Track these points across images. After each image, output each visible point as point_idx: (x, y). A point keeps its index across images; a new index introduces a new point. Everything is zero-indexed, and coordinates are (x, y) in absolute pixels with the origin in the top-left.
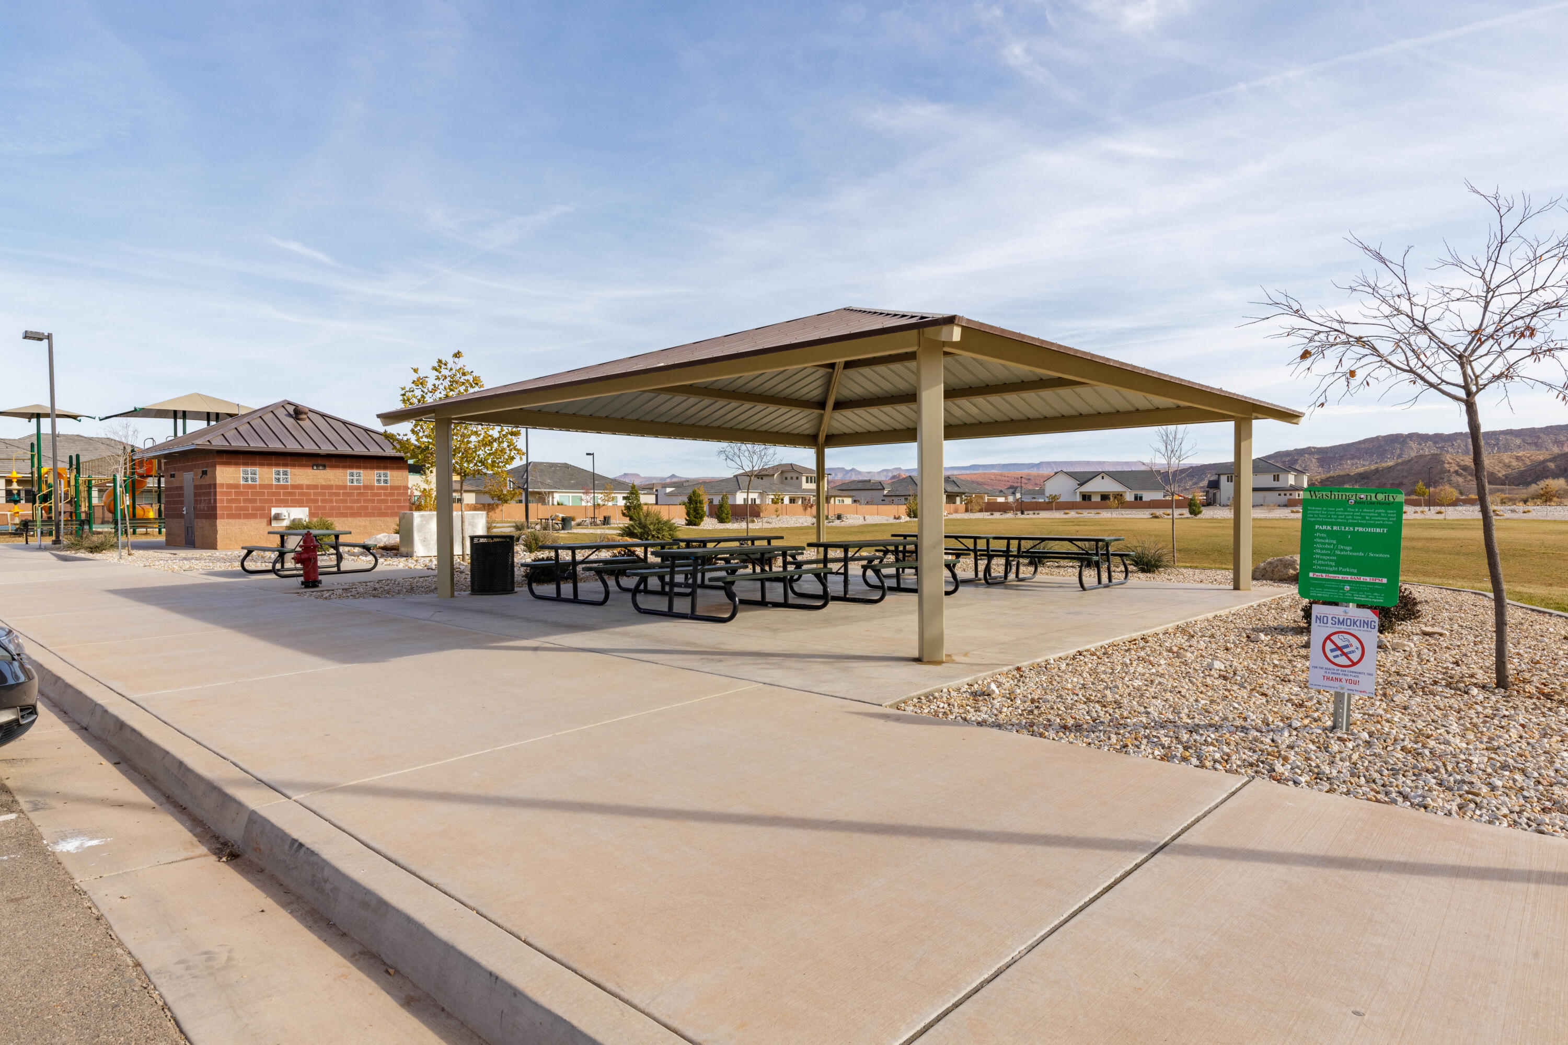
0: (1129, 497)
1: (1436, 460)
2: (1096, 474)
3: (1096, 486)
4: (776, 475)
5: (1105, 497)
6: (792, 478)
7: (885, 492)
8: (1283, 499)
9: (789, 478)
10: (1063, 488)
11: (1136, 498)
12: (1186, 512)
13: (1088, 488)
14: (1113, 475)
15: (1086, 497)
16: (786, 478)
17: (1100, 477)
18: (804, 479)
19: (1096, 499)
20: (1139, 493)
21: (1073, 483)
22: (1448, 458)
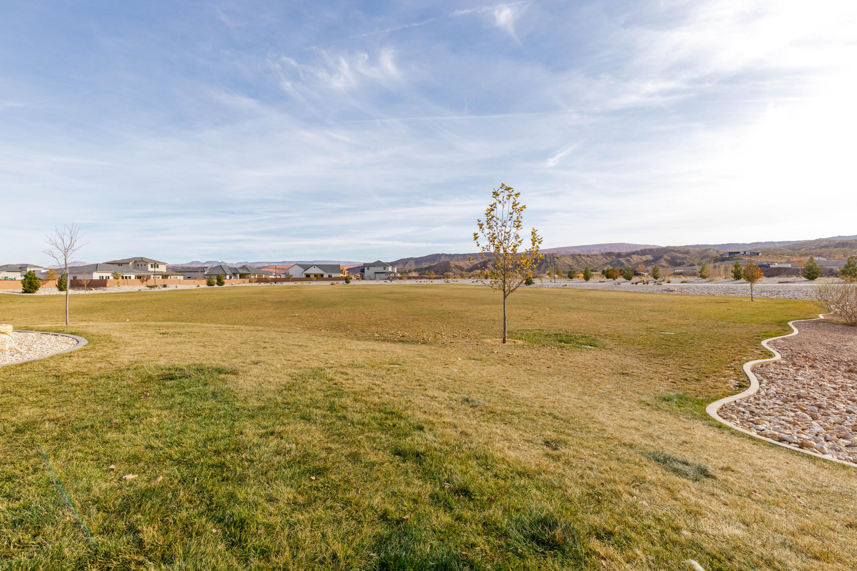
0: (326, 276)
1: (448, 263)
2: (312, 265)
3: (312, 271)
4: (130, 264)
5: (316, 275)
6: (142, 265)
7: (206, 273)
8: (387, 277)
9: (140, 265)
10: (296, 272)
11: (329, 276)
12: (344, 282)
13: (308, 272)
14: (320, 266)
15: (308, 276)
16: (138, 265)
17: (313, 267)
18: (149, 266)
19: (312, 276)
20: (330, 274)
21: (302, 270)
22: (451, 262)
